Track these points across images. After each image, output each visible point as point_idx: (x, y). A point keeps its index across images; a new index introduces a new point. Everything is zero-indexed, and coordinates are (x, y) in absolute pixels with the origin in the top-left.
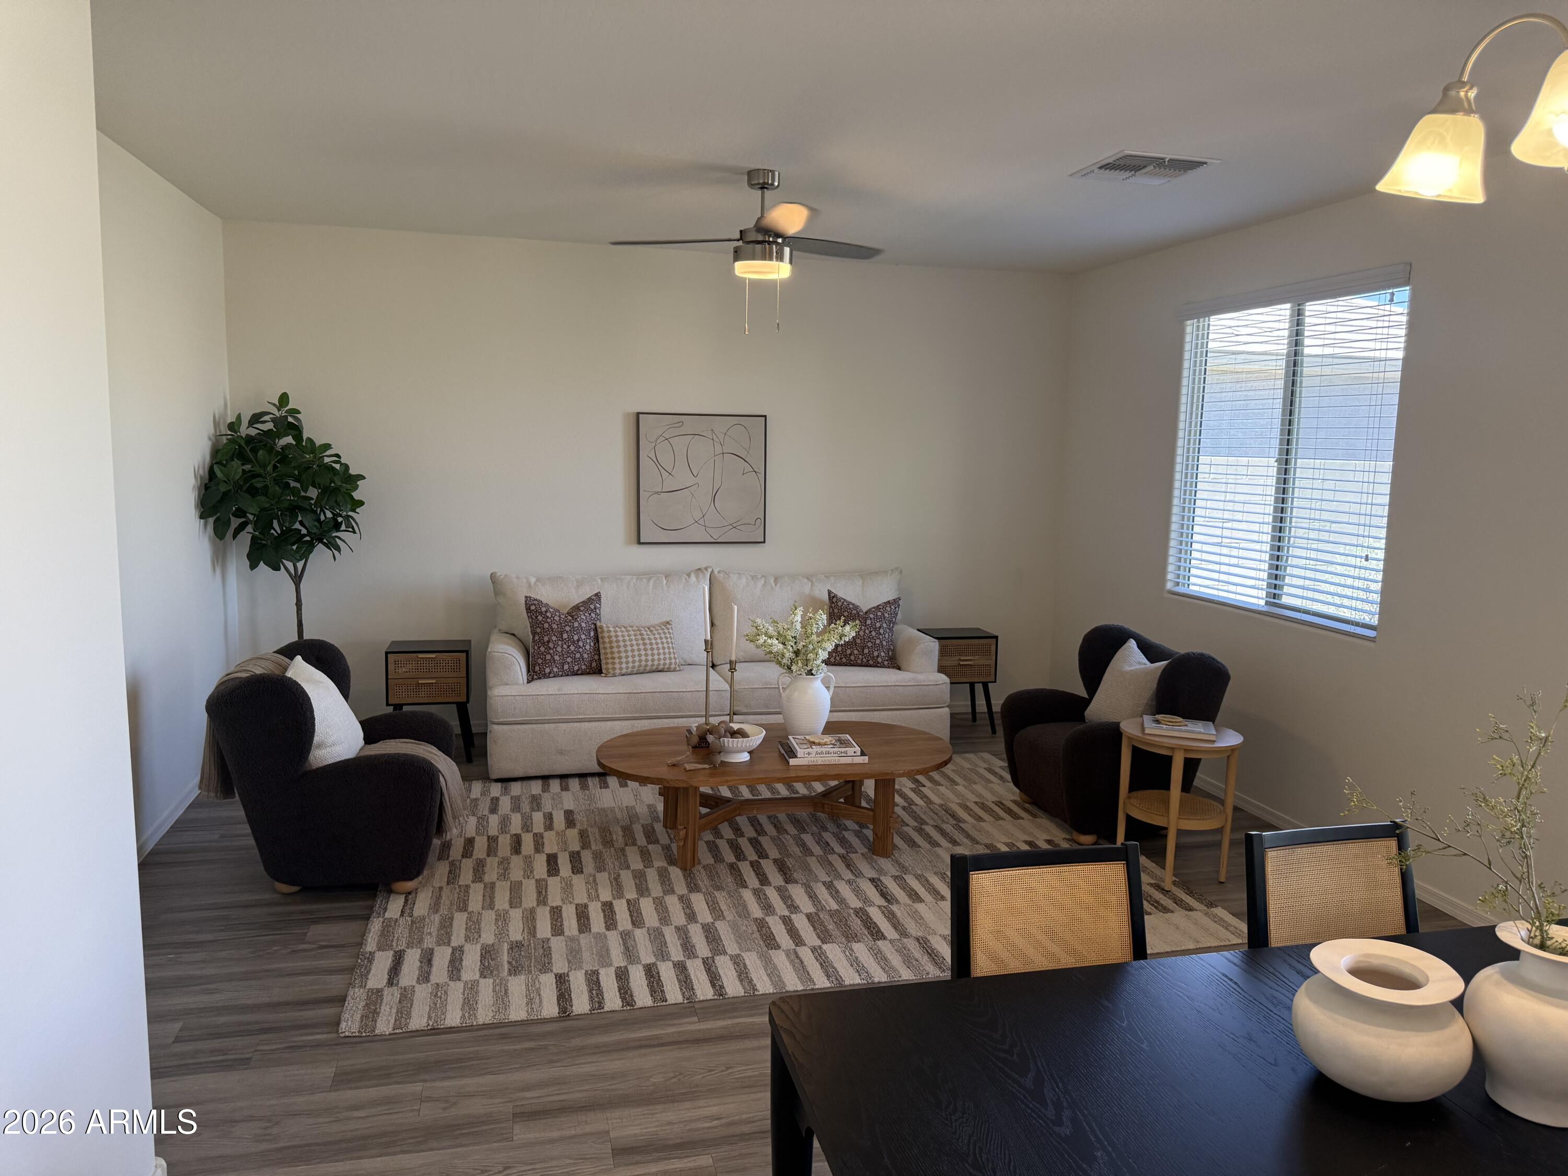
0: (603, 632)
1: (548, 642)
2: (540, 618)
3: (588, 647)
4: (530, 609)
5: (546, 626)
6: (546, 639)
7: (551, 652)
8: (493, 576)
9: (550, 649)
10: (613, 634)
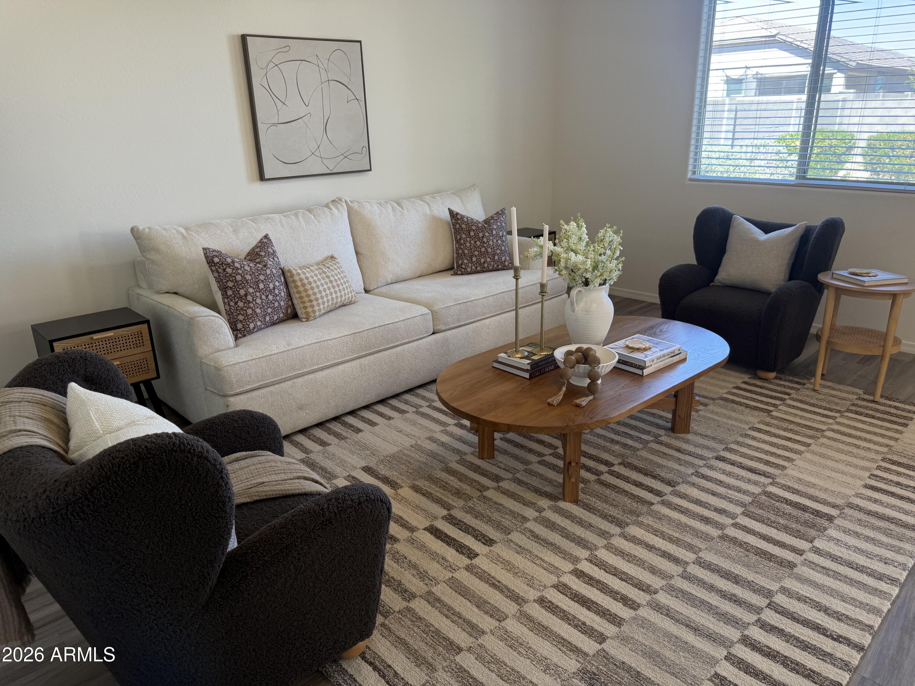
0: (292, 276)
1: (246, 295)
2: (229, 270)
3: (283, 294)
4: (213, 262)
5: (239, 278)
6: (242, 292)
7: (251, 305)
8: (133, 230)
9: (249, 302)
10: (303, 276)
